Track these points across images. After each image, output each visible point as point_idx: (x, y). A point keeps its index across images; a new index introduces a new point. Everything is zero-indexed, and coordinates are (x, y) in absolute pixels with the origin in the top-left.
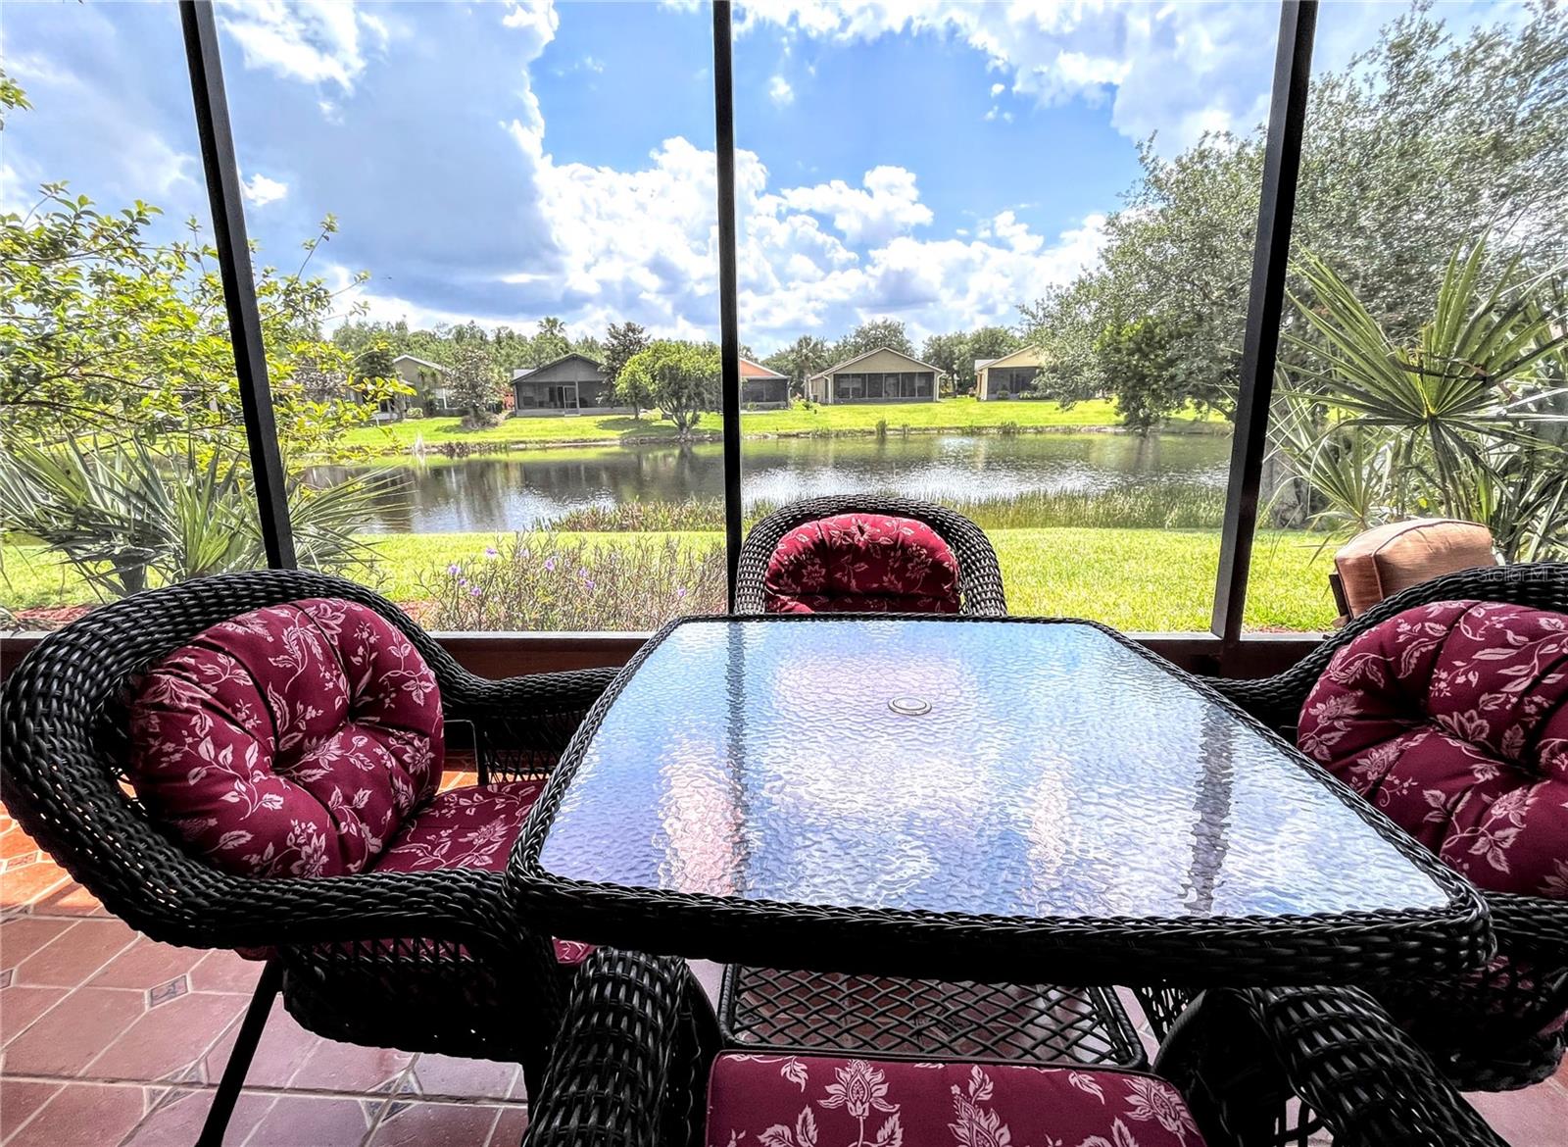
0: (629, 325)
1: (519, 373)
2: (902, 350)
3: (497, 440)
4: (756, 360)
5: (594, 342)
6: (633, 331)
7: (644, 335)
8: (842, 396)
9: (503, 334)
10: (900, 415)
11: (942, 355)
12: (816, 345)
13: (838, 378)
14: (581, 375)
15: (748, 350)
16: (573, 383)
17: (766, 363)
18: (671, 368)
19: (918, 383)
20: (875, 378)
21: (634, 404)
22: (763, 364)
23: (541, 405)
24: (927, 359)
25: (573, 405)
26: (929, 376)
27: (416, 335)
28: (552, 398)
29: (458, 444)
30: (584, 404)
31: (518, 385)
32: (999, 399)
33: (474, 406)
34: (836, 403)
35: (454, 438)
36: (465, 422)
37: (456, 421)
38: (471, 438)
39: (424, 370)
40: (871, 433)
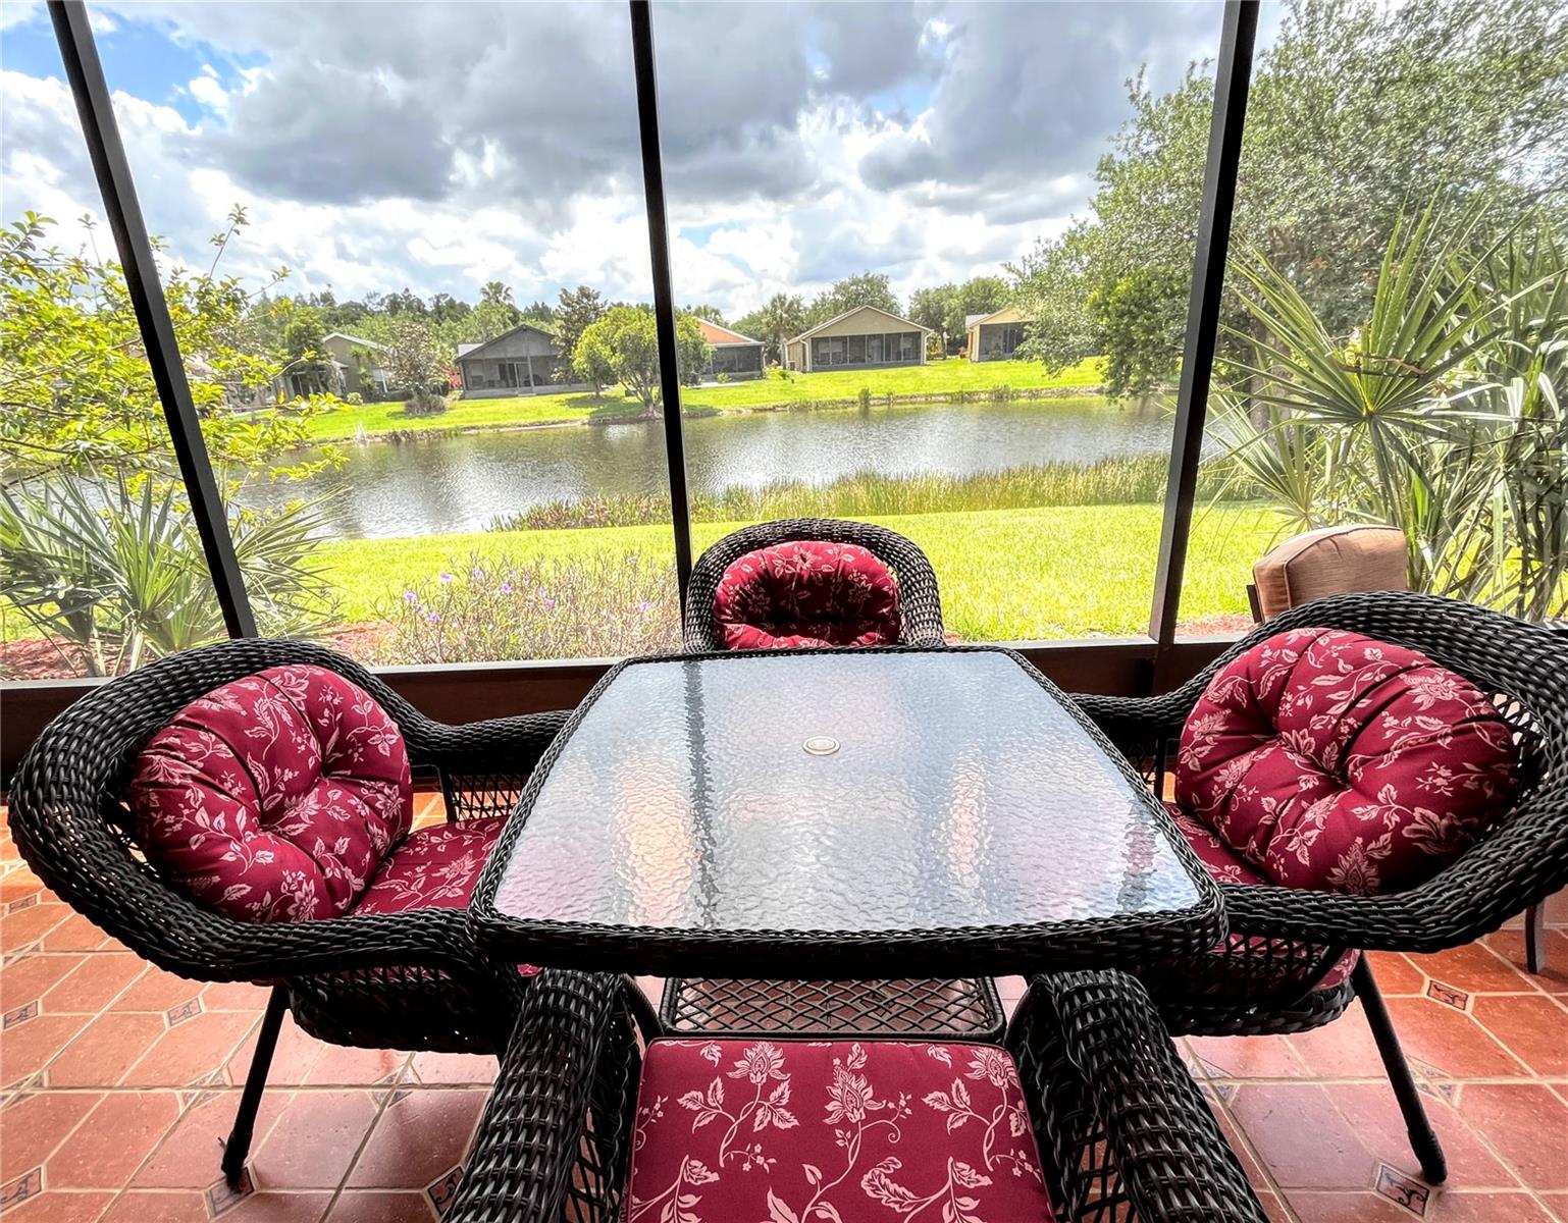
0: (582, 289)
1: (464, 349)
2: (888, 306)
3: (446, 427)
4: (726, 325)
5: (545, 308)
6: (588, 296)
7: (599, 301)
8: (821, 363)
9: (443, 302)
10: (884, 382)
11: (931, 312)
12: (791, 304)
13: (816, 342)
14: (535, 350)
15: (717, 312)
16: (524, 359)
17: (736, 327)
18: (632, 339)
19: (904, 345)
20: (859, 341)
21: (593, 379)
22: (734, 329)
23: (492, 384)
24: (913, 316)
25: (527, 384)
26: (916, 337)
27: (344, 307)
28: (503, 376)
29: (404, 433)
30: (539, 381)
31: (463, 362)
32: (991, 360)
33: (417, 388)
34: (814, 370)
35: (399, 425)
36: (410, 408)
37: (399, 406)
38: (417, 425)
39: (359, 350)
40: (853, 403)
